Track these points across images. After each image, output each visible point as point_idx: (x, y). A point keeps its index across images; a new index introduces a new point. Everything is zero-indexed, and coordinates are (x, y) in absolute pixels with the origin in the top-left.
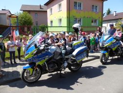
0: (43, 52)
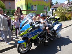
0: (36, 29)
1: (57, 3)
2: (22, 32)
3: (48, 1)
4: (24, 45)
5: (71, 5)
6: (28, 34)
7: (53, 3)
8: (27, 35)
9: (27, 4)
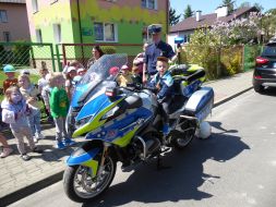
1: (189, 13)
2: (80, 123)
3: (156, 8)
4: (88, 169)
5: (238, 21)
6: (103, 127)
7: (176, 15)
8: (100, 133)
9: (77, 21)
